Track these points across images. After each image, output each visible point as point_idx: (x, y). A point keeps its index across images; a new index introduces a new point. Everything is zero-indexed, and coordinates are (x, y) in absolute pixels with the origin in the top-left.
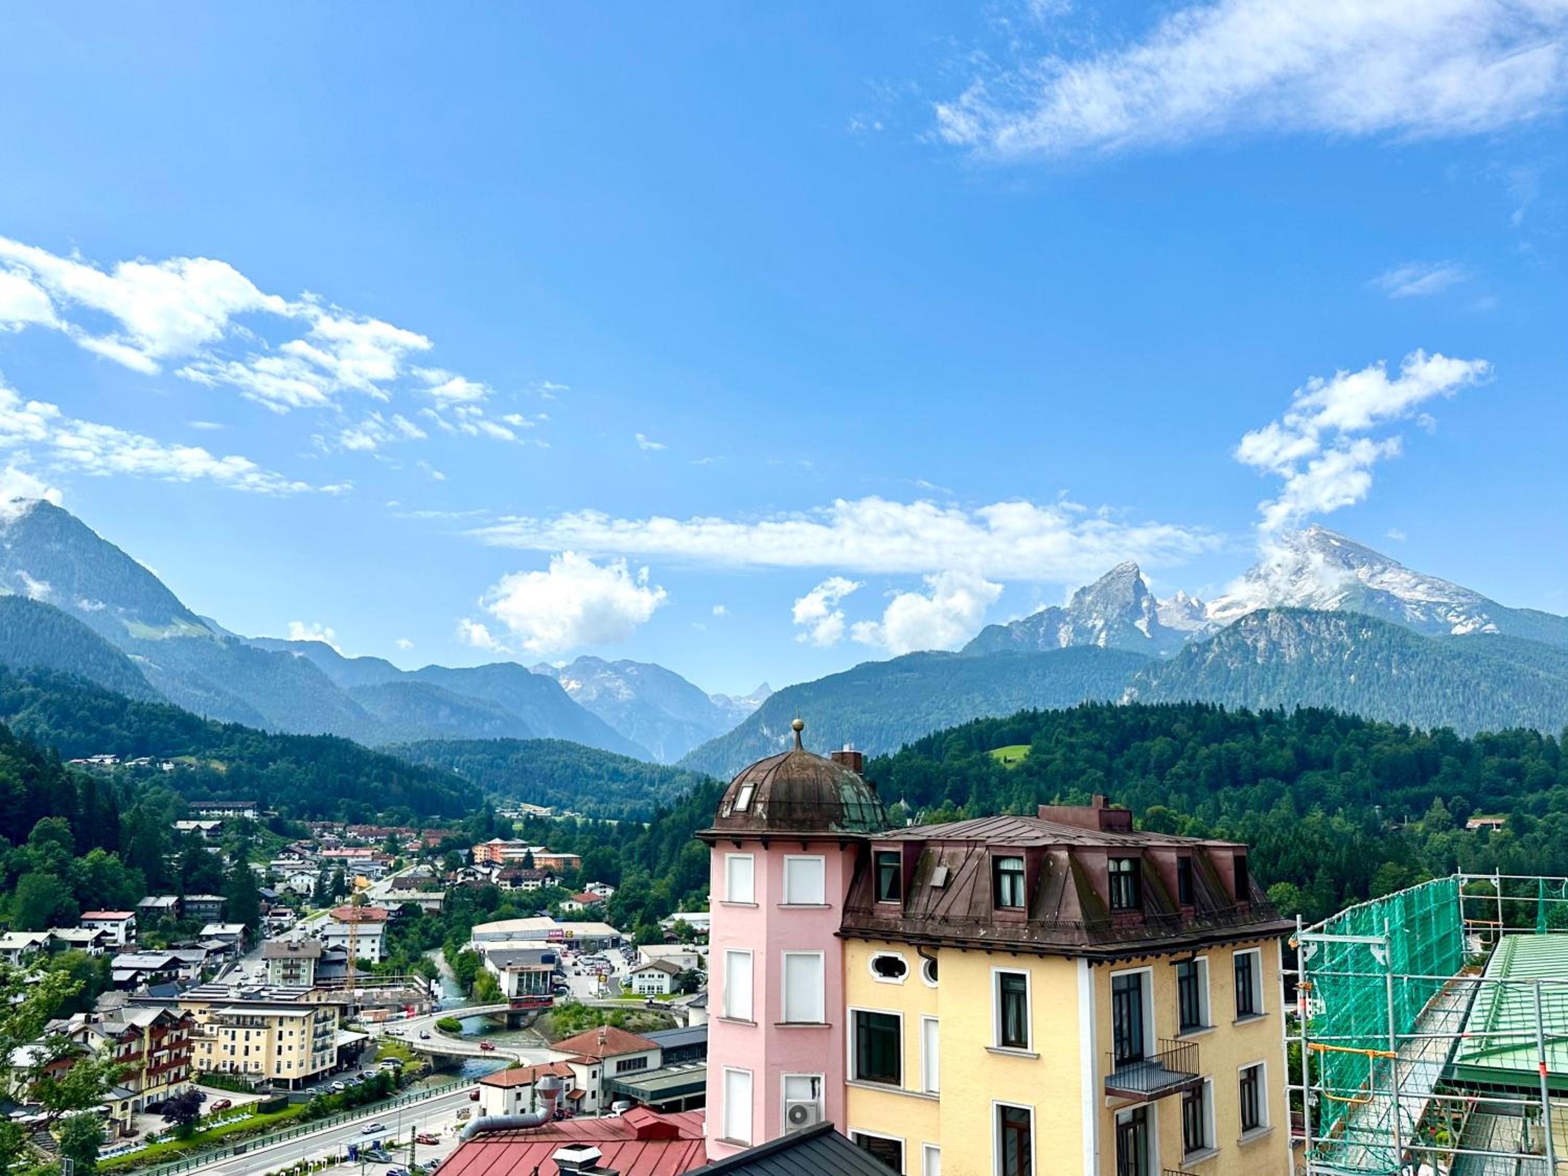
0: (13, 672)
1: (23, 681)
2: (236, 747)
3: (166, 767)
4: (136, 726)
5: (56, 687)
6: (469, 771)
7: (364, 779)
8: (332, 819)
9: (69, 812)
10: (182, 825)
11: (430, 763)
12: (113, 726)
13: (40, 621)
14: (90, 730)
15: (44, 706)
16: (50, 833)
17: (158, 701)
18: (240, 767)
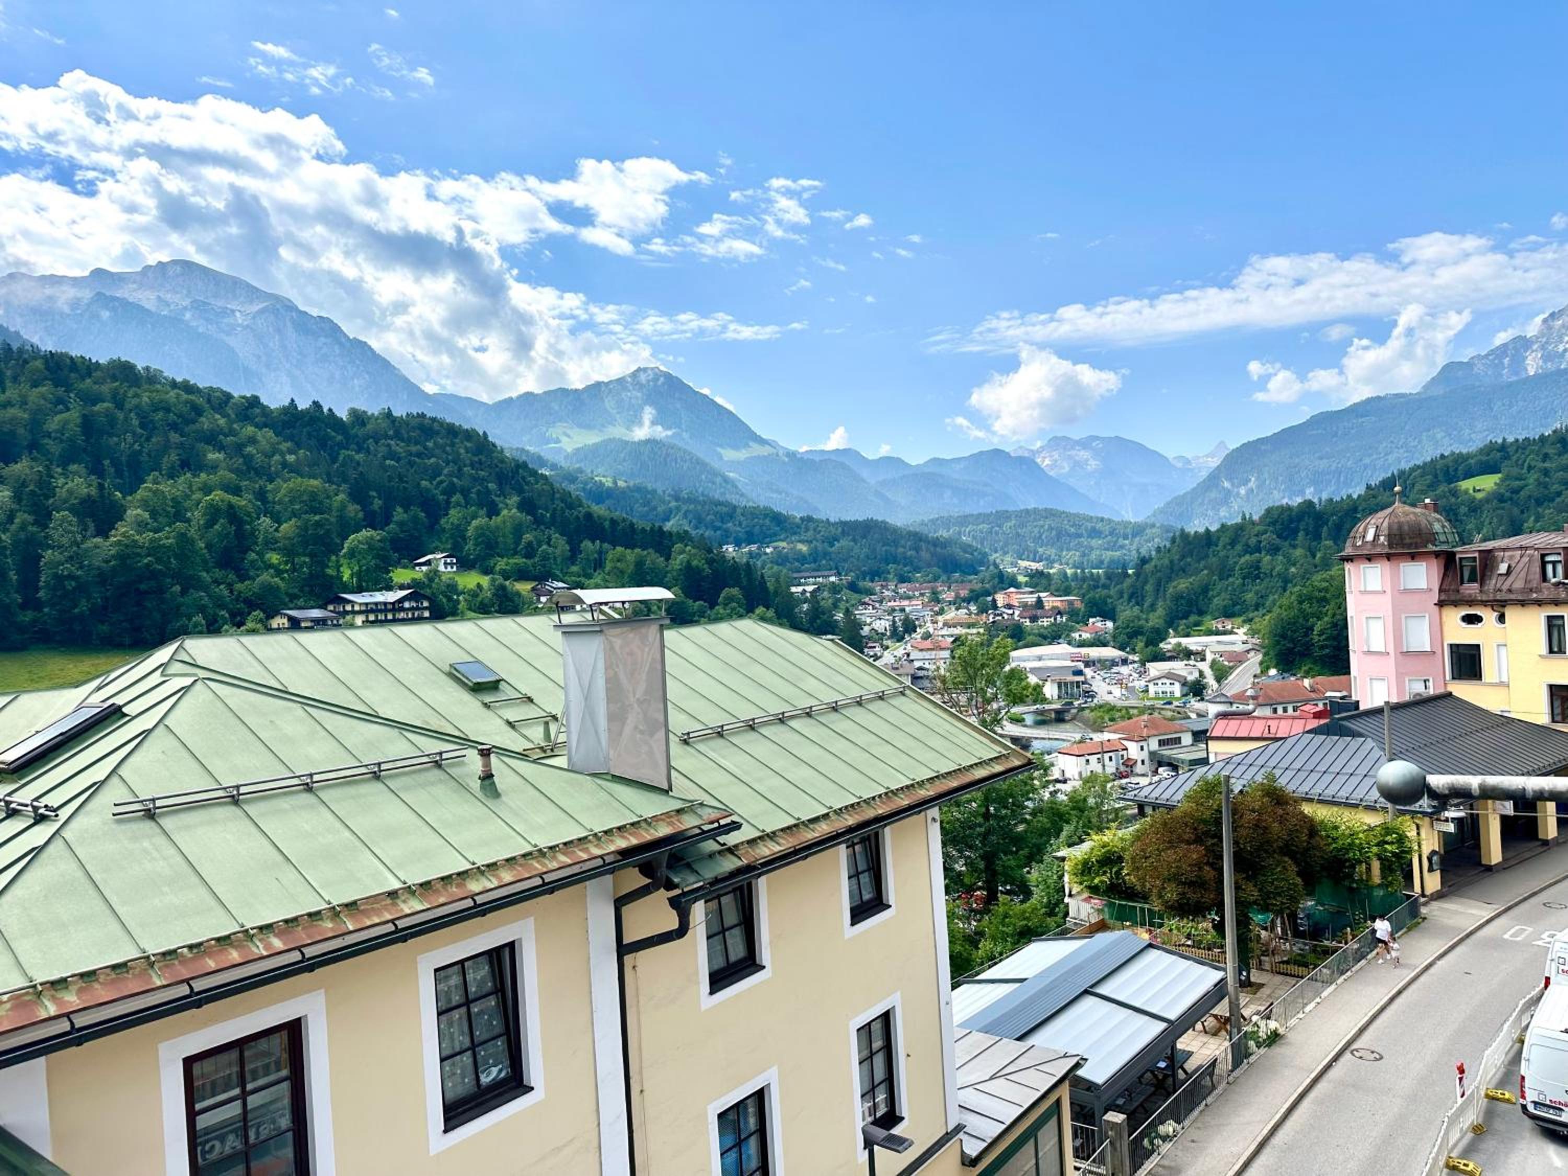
0: (660, 492)
1: (667, 498)
2: (810, 533)
3: (768, 550)
4: (744, 523)
5: (690, 500)
6: (974, 538)
7: (901, 550)
8: (886, 580)
9: (737, 583)
10: (793, 589)
11: (943, 533)
12: (730, 525)
13: (668, 455)
14: (716, 529)
15: (685, 515)
16: (730, 599)
17: (751, 504)
18: (816, 547)
